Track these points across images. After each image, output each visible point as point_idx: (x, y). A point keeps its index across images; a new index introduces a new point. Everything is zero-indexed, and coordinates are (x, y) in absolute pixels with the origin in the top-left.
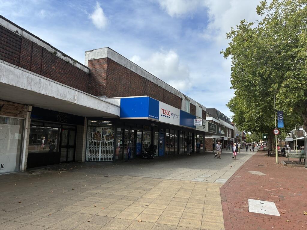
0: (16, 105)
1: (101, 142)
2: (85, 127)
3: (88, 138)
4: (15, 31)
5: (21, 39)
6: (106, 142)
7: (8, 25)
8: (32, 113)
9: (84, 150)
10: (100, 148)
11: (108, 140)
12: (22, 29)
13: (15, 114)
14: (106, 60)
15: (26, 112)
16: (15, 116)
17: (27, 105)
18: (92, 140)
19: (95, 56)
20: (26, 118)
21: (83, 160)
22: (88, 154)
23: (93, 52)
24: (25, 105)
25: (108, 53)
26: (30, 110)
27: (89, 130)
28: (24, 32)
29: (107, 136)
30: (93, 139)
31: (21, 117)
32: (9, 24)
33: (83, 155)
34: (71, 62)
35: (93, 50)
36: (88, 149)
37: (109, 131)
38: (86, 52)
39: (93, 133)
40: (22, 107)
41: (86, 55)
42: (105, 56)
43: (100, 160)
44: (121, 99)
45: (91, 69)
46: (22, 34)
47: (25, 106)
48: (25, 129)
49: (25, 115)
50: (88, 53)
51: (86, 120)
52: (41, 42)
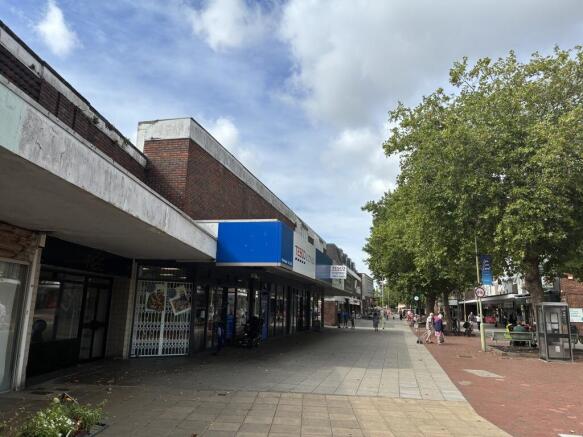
0: (17, 231)
1: (164, 313)
2: (132, 281)
3: (138, 305)
4: (30, 64)
5: (39, 84)
6: (176, 314)
7: (18, 50)
8: (44, 251)
9: (127, 333)
10: (162, 326)
11: (179, 310)
12: (43, 64)
13: (12, 252)
14: (187, 143)
15: (34, 248)
16: (12, 258)
17: (38, 232)
18: (147, 310)
19: (160, 132)
20: (31, 263)
21: (125, 354)
22: (134, 340)
23: (156, 124)
24: (33, 231)
25: (191, 129)
26: (43, 244)
27: (140, 287)
28: (46, 70)
29: (176, 301)
30: (149, 307)
31: (23, 260)
32: (21, 48)
33: (126, 343)
34: (121, 142)
35: (157, 121)
36: (136, 329)
37: (181, 290)
38: (140, 124)
39: (148, 295)
40: (28, 237)
41: (139, 130)
42: (185, 134)
43: (160, 353)
44: (220, 224)
45: (151, 158)
46: (42, 72)
47: (34, 235)
48: (28, 287)
49: (31, 256)
50: (143, 126)
51: (134, 265)
52: (73, 94)
